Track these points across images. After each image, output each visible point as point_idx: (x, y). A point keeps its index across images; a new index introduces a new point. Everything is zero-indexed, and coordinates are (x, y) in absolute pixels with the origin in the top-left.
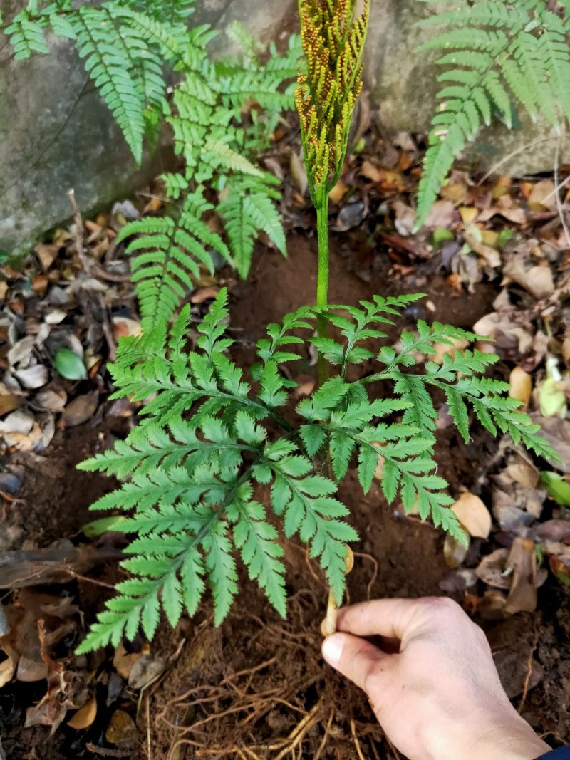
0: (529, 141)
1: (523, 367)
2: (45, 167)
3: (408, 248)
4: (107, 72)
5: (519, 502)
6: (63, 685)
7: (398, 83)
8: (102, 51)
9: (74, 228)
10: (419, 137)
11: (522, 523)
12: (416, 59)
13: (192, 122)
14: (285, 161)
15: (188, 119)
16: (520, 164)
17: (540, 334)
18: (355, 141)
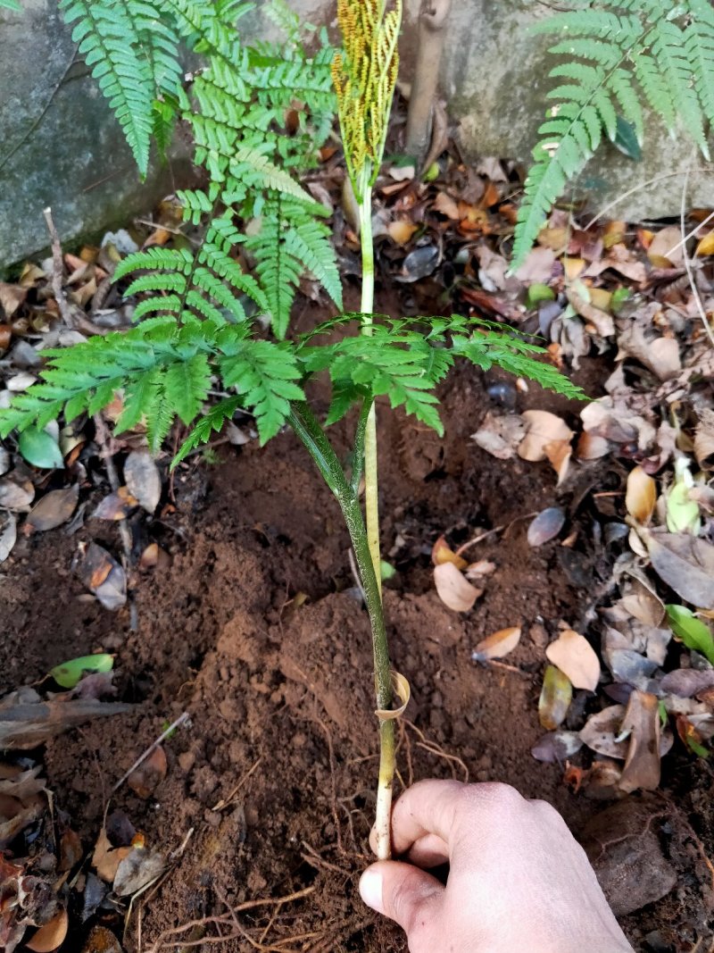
0: (652, 177)
1: (644, 467)
2: (11, 177)
3: (496, 308)
4: (102, 45)
5: (636, 645)
6: (22, 895)
7: (485, 92)
8: (96, 16)
9: (49, 263)
10: (511, 164)
11: (641, 673)
12: (510, 62)
13: (217, 123)
14: (335, 187)
15: (213, 118)
16: (637, 205)
17: (665, 425)
18: (427, 166)
